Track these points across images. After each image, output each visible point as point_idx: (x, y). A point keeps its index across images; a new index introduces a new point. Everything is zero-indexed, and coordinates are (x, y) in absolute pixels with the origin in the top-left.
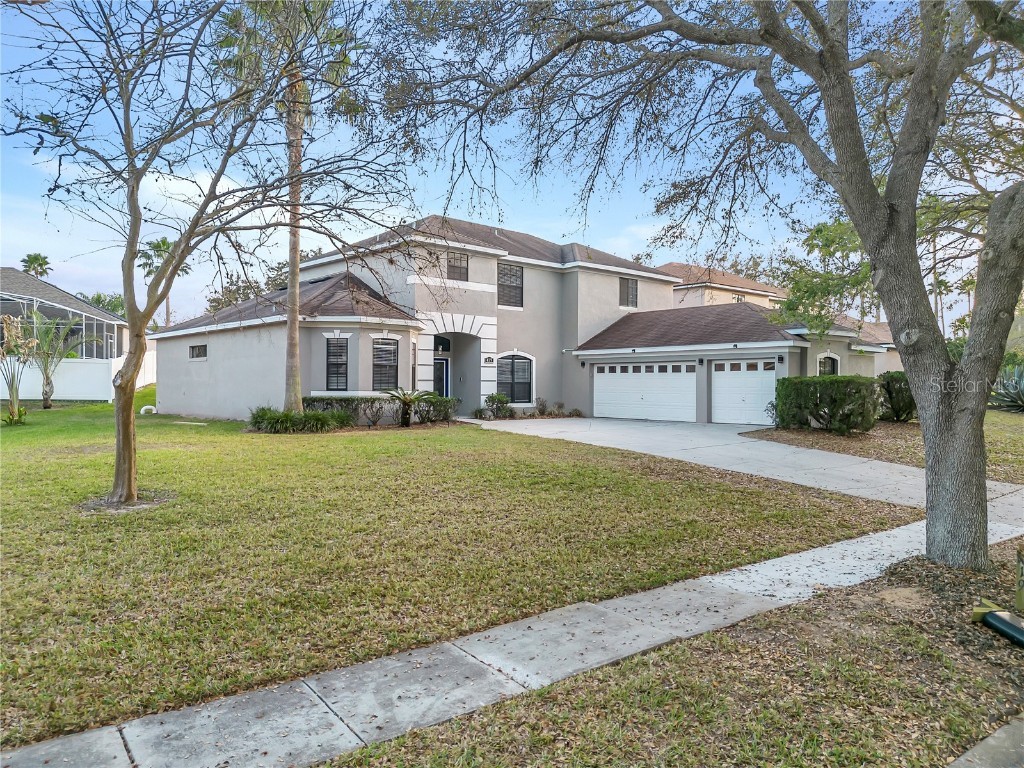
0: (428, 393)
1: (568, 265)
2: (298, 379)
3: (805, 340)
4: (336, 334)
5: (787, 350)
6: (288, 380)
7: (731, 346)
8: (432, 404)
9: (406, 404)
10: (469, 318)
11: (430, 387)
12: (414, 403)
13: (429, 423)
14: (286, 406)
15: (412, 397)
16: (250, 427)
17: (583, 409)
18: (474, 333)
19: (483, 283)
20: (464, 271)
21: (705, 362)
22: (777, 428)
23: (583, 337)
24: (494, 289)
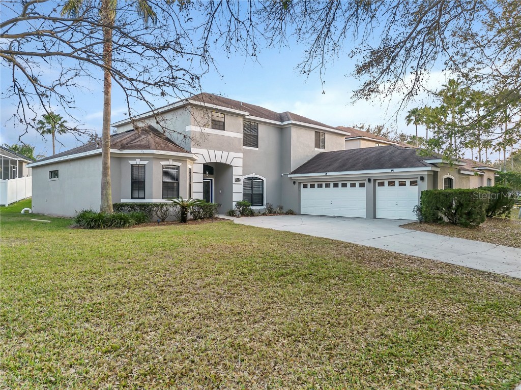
0: (198, 200)
1: (285, 123)
2: (110, 192)
3: (437, 167)
4: (138, 162)
5: (426, 173)
6: (102, 192)
7: (389, 170)
8: (201, 207)
9: (184, 208)
10: (225, 153)
11: (200, 197)
12: (189, 207)
13: (199, 220)
14: (101, 210)
15: (188, 203)
16: (75, 224)
17: (294, 209)
18: (228, 163)
19: (234, 132)
20: (222, 124)
21: (372, 181)
22: (421, 222)
23: (294, 166)
24: (241, 136)
